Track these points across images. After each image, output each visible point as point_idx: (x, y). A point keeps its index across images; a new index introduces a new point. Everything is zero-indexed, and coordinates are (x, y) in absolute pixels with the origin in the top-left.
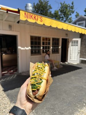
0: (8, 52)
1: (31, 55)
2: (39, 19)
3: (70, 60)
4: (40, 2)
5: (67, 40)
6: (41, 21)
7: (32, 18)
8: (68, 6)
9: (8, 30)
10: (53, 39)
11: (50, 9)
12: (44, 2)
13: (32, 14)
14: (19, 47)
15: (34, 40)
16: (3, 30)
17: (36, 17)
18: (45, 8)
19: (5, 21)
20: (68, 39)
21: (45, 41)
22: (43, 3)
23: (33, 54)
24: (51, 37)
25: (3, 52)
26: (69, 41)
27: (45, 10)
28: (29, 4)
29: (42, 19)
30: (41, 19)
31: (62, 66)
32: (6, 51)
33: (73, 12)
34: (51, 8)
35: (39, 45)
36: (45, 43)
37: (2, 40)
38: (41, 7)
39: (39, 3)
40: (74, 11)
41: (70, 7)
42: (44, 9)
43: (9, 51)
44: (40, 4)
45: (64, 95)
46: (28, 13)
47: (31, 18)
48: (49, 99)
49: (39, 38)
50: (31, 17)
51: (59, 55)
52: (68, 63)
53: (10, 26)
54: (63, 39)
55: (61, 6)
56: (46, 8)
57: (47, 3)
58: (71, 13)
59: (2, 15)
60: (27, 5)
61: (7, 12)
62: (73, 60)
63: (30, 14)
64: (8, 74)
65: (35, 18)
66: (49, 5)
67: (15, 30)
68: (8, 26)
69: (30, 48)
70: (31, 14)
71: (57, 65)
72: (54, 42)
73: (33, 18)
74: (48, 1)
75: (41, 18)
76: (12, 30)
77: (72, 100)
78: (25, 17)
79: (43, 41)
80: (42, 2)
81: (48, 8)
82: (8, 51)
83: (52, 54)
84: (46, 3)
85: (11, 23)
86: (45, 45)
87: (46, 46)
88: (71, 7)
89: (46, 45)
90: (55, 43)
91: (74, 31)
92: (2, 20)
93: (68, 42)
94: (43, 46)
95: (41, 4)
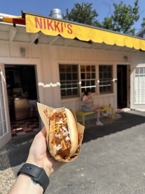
0: (23, 95)
1: (62, 98)
2: (66, 29)
3: (135, 103)
4: (78, 6)
5: (128, 67)
6: (70, 32)
7: (50, 27)
8: (127, 9)
9: (20, 56)
10: (101, 67)
11: (95, 18)
12: (84, 6)
13: (50, 20)
14: (40, 84)
15: (66, 71)
16: (10, 57)
17: (60, 26)
18: (86, 16)
19: (13, 41)
20: (129, 65)
21: (86, 72)
22: (82, 8)
23: (64, 97)
24: (97, 64)
25: (15, 95)
26: (131, 69)
27: (87, 20)
28: (55, 11)
29: (72, 29)
30: (68, 28)
31: (119, 116)
32: (21, 93)
33: (137, 19)
34: (97, 15)
35: (75, 80)
36: (86, 76)
37: (14, 74)
38: (79, 15)
39: (75, 9)
40: (139, 16)
41: (132, 10)
42: (84, 18)
43: (27, 93)
44: (77, 9)
45: (124, 176)
46: (42, 19)
47: (49, 29)
48: (94, 183)
49: (75, 67)
50: (49, 25)
51: (114, 96)
52: (132, 110)
53: (23, 50)
54: (119, 66)
55: (115, 10)
56: (88, 16)
57: (89, 7)
58: (133, 20)
59: (8, 32)
60: (53, 12)
61: (14, 26)
62: (140, 103)
63: (46, 19)
64: (23, 133)
65: (56, 26)
66: (92, 10)
67: (30, 57)
68: (19, 50)
69: (59, 84)
70: (48, 21)
71: (111, 113)
72: (103, 72)
73: (54, 27)
74: (91, 4)
75: (69, 26)
76: (26, 56)
77: (140, 188)
78: (37, 27)
79: (83, 72)
80: (80, 7)
81: (92, 15)
82: (24, 93)
83: (100, 94)
84: (87, 7)
85: (23, 45)
86: (86, 80)
87: (89, 81)
88: (134, 9)
89: (87, 78)
90: (105, 74)
91: (139, 49)
92: (9, 40)
93: (130, 71)
94: (83, 80)
95: (79, 10)
